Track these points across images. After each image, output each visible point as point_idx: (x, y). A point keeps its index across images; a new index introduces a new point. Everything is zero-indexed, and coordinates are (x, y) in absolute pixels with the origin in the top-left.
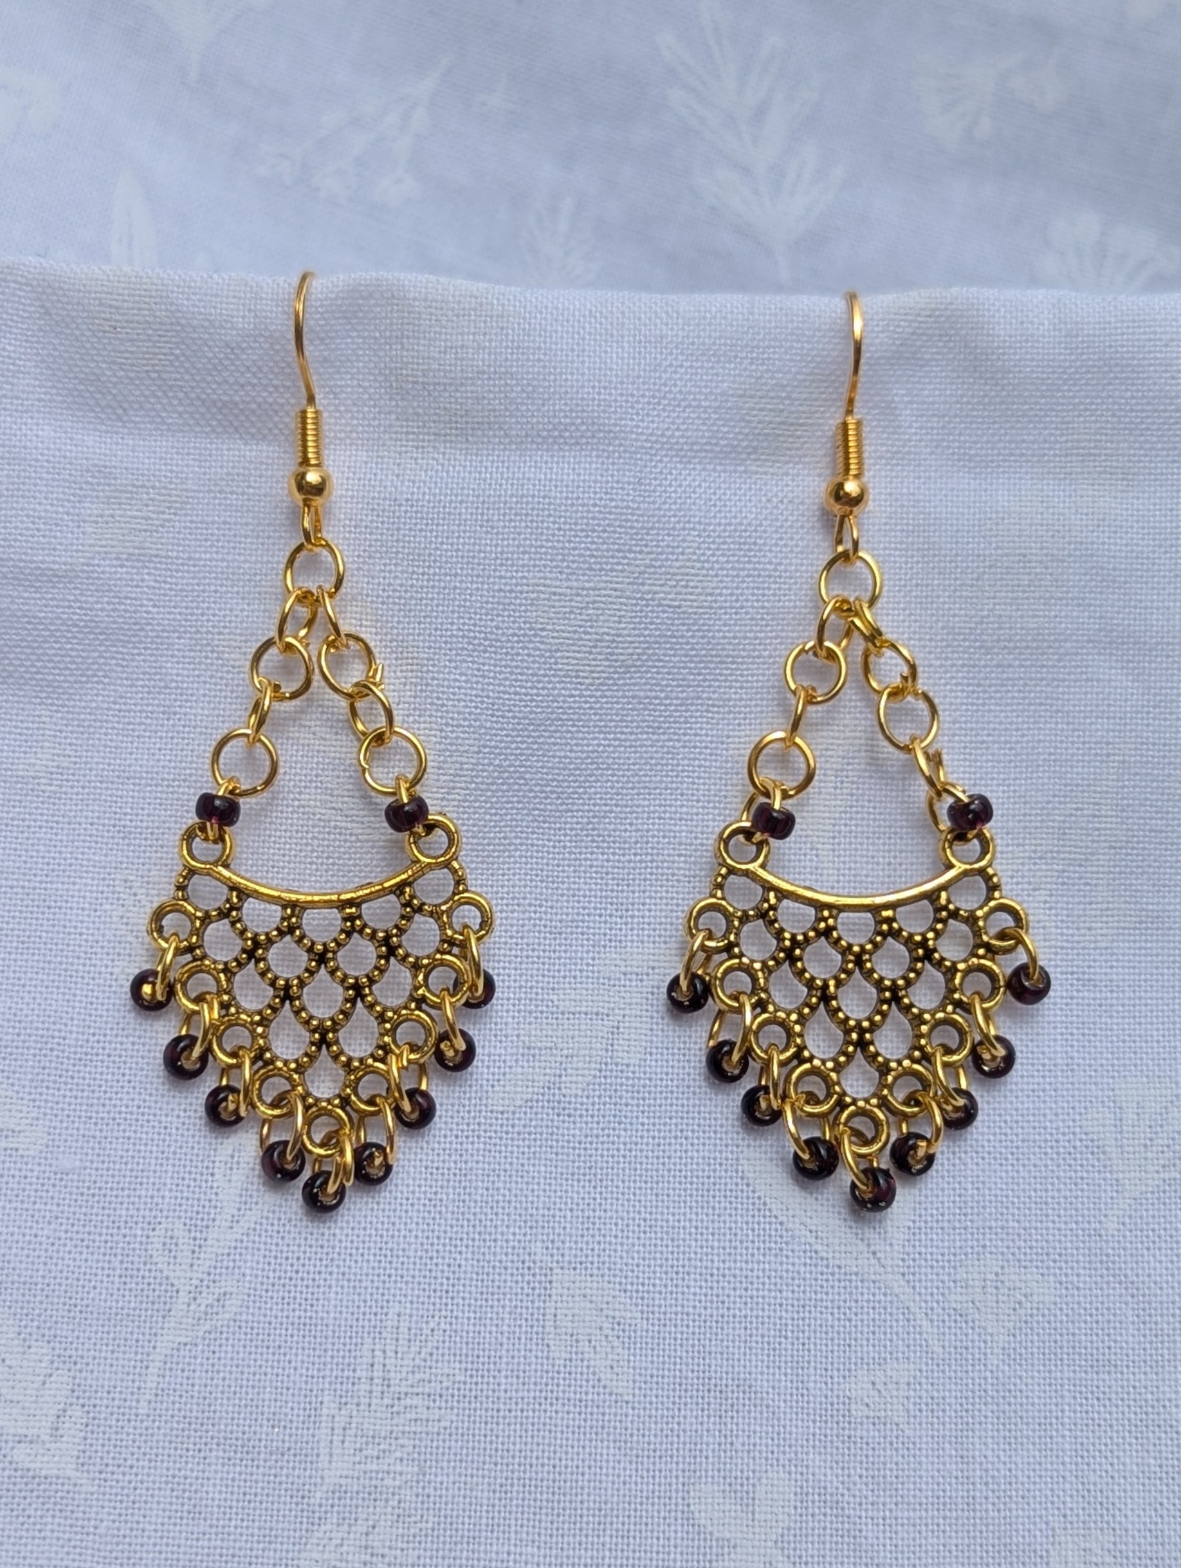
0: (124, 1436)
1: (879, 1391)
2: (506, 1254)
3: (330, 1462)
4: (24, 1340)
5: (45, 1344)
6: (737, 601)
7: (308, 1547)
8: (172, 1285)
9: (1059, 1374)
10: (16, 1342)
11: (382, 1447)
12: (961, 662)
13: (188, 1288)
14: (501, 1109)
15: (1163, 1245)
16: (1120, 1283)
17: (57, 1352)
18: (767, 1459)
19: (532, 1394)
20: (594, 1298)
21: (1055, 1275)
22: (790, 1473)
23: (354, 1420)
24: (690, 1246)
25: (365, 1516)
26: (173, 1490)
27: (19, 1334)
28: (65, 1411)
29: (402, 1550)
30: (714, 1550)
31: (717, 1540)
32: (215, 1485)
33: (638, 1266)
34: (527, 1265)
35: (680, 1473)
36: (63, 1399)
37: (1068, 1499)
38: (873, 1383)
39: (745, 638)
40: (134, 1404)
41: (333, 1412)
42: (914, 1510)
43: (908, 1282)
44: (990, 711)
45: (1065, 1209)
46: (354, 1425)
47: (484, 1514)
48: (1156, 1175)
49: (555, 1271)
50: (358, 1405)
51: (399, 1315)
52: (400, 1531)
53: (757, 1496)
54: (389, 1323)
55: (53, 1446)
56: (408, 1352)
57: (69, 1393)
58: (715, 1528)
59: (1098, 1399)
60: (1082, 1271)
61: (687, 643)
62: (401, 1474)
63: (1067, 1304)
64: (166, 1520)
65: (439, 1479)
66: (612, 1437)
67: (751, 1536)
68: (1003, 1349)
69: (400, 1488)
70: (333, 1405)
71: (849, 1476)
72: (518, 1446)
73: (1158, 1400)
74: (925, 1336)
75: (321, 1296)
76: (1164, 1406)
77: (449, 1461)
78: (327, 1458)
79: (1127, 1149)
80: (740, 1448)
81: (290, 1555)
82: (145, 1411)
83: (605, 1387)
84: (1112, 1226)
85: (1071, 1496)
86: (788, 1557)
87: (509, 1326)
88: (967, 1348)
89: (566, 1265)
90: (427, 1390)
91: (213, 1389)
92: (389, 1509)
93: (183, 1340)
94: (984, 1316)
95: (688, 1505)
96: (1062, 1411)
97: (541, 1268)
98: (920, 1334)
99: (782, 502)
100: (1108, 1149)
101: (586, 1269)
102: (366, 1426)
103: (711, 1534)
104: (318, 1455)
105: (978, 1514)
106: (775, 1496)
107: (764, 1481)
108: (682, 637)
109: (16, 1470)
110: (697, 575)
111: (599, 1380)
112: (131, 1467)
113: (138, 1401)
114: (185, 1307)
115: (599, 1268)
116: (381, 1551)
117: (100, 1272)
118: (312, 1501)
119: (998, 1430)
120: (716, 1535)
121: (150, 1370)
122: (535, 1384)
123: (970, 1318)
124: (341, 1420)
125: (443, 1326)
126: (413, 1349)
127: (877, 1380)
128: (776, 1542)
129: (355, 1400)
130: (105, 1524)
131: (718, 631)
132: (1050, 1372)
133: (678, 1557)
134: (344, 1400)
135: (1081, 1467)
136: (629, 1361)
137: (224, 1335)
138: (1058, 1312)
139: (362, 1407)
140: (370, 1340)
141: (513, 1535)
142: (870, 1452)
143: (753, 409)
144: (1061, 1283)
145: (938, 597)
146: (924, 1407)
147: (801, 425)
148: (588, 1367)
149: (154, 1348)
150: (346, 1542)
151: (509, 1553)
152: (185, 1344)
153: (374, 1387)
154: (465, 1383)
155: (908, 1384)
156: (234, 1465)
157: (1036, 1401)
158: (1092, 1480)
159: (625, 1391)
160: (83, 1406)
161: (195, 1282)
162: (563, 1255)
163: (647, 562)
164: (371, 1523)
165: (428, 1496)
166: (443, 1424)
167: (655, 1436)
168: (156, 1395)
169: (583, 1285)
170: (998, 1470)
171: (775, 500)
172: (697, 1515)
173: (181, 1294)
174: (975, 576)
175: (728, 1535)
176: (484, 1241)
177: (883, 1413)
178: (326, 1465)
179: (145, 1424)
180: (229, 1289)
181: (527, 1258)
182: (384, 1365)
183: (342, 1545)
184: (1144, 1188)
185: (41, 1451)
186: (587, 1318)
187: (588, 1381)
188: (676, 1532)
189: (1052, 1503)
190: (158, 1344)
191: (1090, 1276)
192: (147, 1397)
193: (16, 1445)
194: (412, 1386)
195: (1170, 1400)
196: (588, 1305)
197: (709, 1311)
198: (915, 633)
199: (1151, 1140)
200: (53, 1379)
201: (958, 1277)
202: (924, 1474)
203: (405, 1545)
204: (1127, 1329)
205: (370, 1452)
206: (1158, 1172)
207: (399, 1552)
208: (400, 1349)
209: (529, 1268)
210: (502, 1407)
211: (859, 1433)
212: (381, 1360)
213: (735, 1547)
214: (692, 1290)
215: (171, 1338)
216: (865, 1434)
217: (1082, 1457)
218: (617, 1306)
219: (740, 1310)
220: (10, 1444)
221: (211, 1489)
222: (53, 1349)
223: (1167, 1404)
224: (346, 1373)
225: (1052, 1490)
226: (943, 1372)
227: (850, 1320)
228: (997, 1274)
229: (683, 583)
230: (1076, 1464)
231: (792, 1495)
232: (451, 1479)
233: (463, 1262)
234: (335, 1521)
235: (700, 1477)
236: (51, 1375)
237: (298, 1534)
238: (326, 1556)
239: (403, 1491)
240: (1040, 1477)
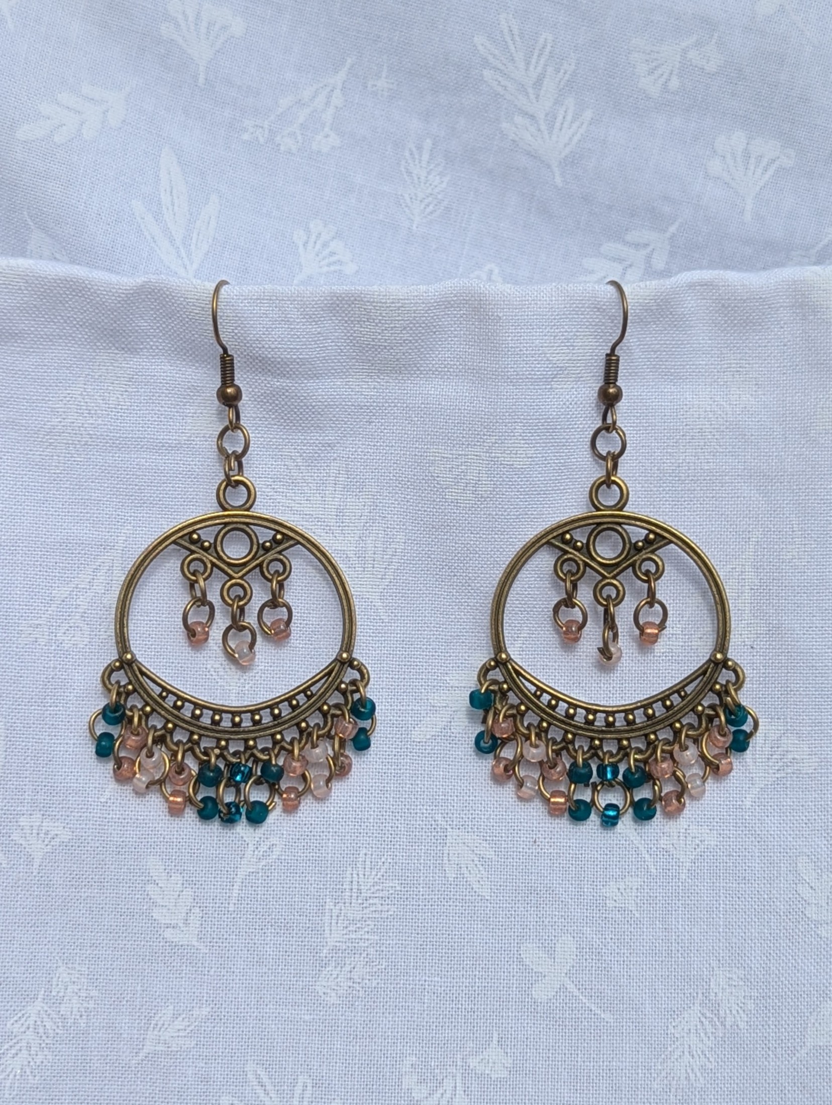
0: (222, 923)
1: (622, 893)
2: (422, 821)
3: (331, 934)
4: (168, 873)
5: (179, 875)
6: (545, 460)
7: (320, 979)
8: (245, 841)
9: (718, 884)
10: (163, 874)
11: (358, 926)
12: (668, 488)
13: (253, 843)
14: (418, 740)
15: (776, 814)
16: (752, 835)
17: (185, 879)
18: (561, 930)
19: (436, 897)
20: (469, 845)
21: (717, 830)
22: (574, 937)
23: (343, 912)
24: (521, 815)
25: (349, 962)
26: (248, 951)
27: (165, 869)
28: (190, 910)
29: (369, 980)
30: (534, 978)
31: (535, 973)
32: (270, 948)
33: (493, 826)
34: (433, 827)
35: (516, 938)
36: (190, 904)
37: (721, 952)
38: (619, 889)
39: (550, 480)
40: (227, 905)
41: (331, 907)
42: (640, 957)
43: (638, 833)
44: (685, 515)
45: (724, 794)
46: (342, 914)
47: (412, 960)
48: (773, 775)
49: (449, 830)
50: (345, 903)
51: (366, 855)
52: (368, 970)
53: (556, 949)
54: (361, 859)
55: (184, 929)
56: (371, 875)
57: (192, 901)
58: (534, 967)
59: (739, 898)
60: (732, 828)
61: (518, 485)
62: (368, 940)
63: (723, 846)
64: (245, 967)
65: (388, 942)
66: (479, 919)
67: (553, 971)
68: (689, 870)
69: (367, 947)
70: (331, 904)
71: (605, 939)
72: (429, 925)
73: (770, 898)
74: (646, 863)
75: (324, 845)
76: (774, 902)
77: (393, 933)
78: (329, 932)
79: (758, 760)
80: (547, 924)
81: (311, 983)
82: (233, 909)
83: (475, 892)
84: (748, 803)
85: (723, 950)
86: (573, 982)
87: (424, 860)
88: (669, 870)
89: (454, 826)
90: (381, 895)
91: (268, 896)
92: (362, 959)
93: (252, 870)
94: (678, 853)
95: (520, 955)
96: (720, 904)
97: (441, 828)
98: (644, 862)
99: (571, 404)
100: (748, 760)
101: (465, 828)
102: (349, 915)
103: (532, 969)
104: (324, 931)
105: (673, 959)
106: (566, 949)
107: (560, 941)
108: (515, 481)
109: (166, 942)
110: (523, 447)
111: (472, 889)
112: (226, 939)
113: (229, 904)
114: (252, 853)
115: (472, 828)
116: (358, 981)
117: (206, 835)
118: (321, 955)
119: (685, 914)
120: (535, 970)
121: (235, 887)
122: (438, 891)
123: (671, 853)
124: (335, 912)
125: (389, 861)
126: (373, 873)
127: (621, 887)
128: (566, 974)
129: (343, 901)
130: (213, 970)
131: (536, 477)
132: (713, 883)
133: (515, 982)
134: (337, 901)
135: (728, 934)
136: (488, 878)
137: (273, 867)
138: (718, 850)
139: (347, 905)
140: (351, 869)
141: (427, 972)
142: (617, 926)
143: (553, 353)
144: (720, 835)
145: (655, 452)
146: (645, 902)
147: (580, 360)
148: (466, 882)
149: (236, 875)
150: (340, 976)
151: (425, 981)
152: (253, 873)
153: (353, 894)
154: (401, 891)
155: (637, 889)
156: (280, 937)
157: (705, 898)
158: (734, 941)
159: (486, 894)
160: (200, 907)
161: (257, 839)
162: (453, 821)
163: (494, 441)
164: (352, 966)
165: (382, 951)
166: (390, 913)
167: (502, 918)
168: (238, 900)
169: (463, 837)
170: (685, 936)
171: (567, 403)
172: (524, 960)
173: (250, 845)
174: (675, 441)
175: (541, 970)
176: (411, 813)
177: (623, 905)
178: (329, 936)
179: (233, 916)
180: (275, 842)
181: (433, 822)
182: (358, 882)
183: (337, 978)
184: (766, 783)
185: (178, 932)
186: (466, 855)
187: (466, 889)
188: (513, 969)
189: (713, 953)
190: (239, 873)
191: (736, 831)
192: (233, 901)
193: (166, 929)
194: (373, 893)
195: (777, 898)
196: (466, 848)
197: (531, 851)
198: (642, 473)
199: (772, 755)
200: (184, 893)
201: (665, 831)
202: (645, 937)
203: (370, 978)
204: (755, 860)
205: (350, 929)
206: (774, 773)
207: (367, 981)
208: (366, 873)
209: (435, 829)
210: (421, 903)
211: (610, 916)
212: (357, 879)
213: (545, 976)
214: (522, 839)
215: (245, 870)
216: (614, 916)
217: (729, 929)
218: (482, 849)
219: (548, 850)
220: (162, 929)
221: (268, 949)
222: (183, 877)
223: (775, 900)
224: (338, 887)
225: (713, 946)
226: (656, 882)
227: (607, 855)
228: (686, 829)
229: (514, 452)
230: (726, 932)
231: (575, 950)
232: (394, 942)
233: (399, 825)
234: (333, 965)
235: (526, 940)
236: (182, 891)
237: (314, 972)
238: (329, 984)
239: (369, 949)
240: (707, 939)
